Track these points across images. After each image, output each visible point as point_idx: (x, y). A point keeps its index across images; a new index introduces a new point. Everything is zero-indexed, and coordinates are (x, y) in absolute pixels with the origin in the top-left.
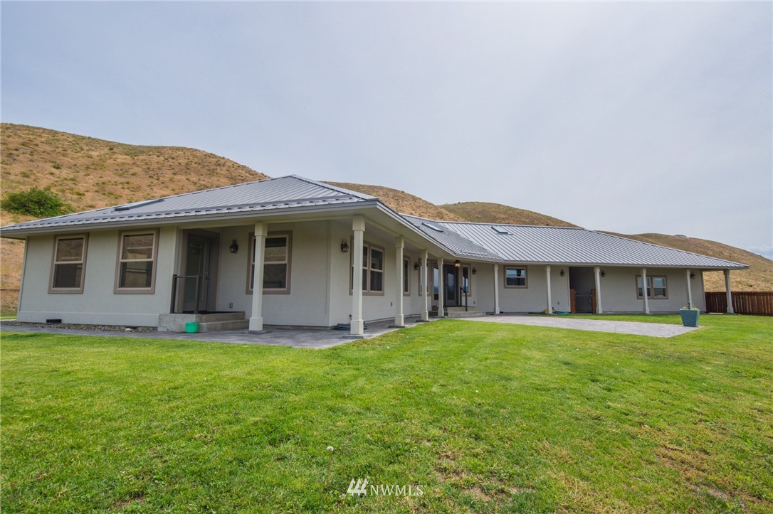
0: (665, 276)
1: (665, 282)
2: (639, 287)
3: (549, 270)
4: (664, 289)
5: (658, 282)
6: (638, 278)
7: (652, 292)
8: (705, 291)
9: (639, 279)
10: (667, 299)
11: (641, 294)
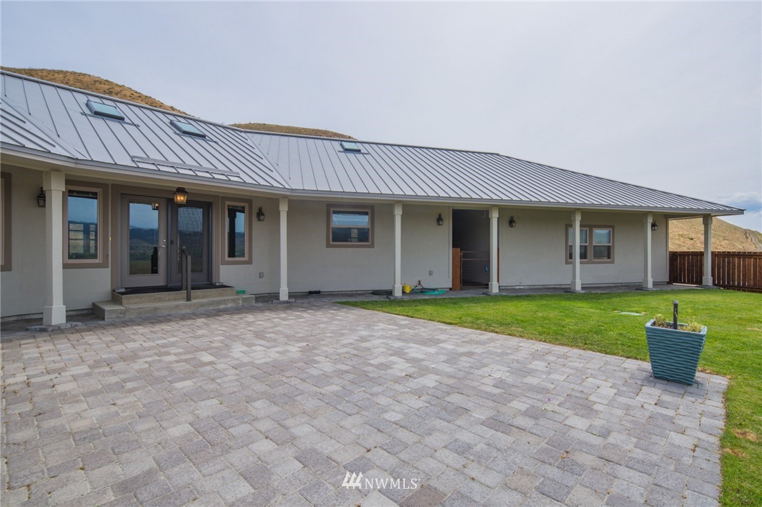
0: (613, 227)
1: (611, 237)
2: (570, 244)
3: (398, 212)
4: (609, 247)
5: (600, 236)
6: (569, 228)
7: (590, 253)
8: (670, 250)
9: (571, 230)
10: (613, 262)
11: (571, 256)
